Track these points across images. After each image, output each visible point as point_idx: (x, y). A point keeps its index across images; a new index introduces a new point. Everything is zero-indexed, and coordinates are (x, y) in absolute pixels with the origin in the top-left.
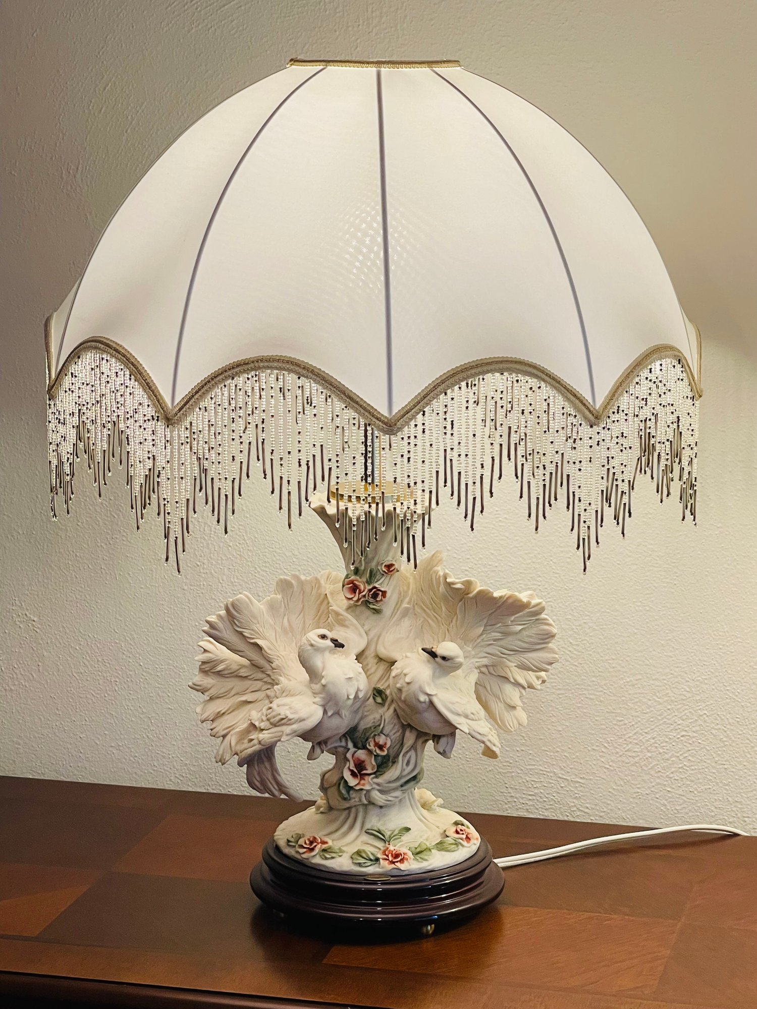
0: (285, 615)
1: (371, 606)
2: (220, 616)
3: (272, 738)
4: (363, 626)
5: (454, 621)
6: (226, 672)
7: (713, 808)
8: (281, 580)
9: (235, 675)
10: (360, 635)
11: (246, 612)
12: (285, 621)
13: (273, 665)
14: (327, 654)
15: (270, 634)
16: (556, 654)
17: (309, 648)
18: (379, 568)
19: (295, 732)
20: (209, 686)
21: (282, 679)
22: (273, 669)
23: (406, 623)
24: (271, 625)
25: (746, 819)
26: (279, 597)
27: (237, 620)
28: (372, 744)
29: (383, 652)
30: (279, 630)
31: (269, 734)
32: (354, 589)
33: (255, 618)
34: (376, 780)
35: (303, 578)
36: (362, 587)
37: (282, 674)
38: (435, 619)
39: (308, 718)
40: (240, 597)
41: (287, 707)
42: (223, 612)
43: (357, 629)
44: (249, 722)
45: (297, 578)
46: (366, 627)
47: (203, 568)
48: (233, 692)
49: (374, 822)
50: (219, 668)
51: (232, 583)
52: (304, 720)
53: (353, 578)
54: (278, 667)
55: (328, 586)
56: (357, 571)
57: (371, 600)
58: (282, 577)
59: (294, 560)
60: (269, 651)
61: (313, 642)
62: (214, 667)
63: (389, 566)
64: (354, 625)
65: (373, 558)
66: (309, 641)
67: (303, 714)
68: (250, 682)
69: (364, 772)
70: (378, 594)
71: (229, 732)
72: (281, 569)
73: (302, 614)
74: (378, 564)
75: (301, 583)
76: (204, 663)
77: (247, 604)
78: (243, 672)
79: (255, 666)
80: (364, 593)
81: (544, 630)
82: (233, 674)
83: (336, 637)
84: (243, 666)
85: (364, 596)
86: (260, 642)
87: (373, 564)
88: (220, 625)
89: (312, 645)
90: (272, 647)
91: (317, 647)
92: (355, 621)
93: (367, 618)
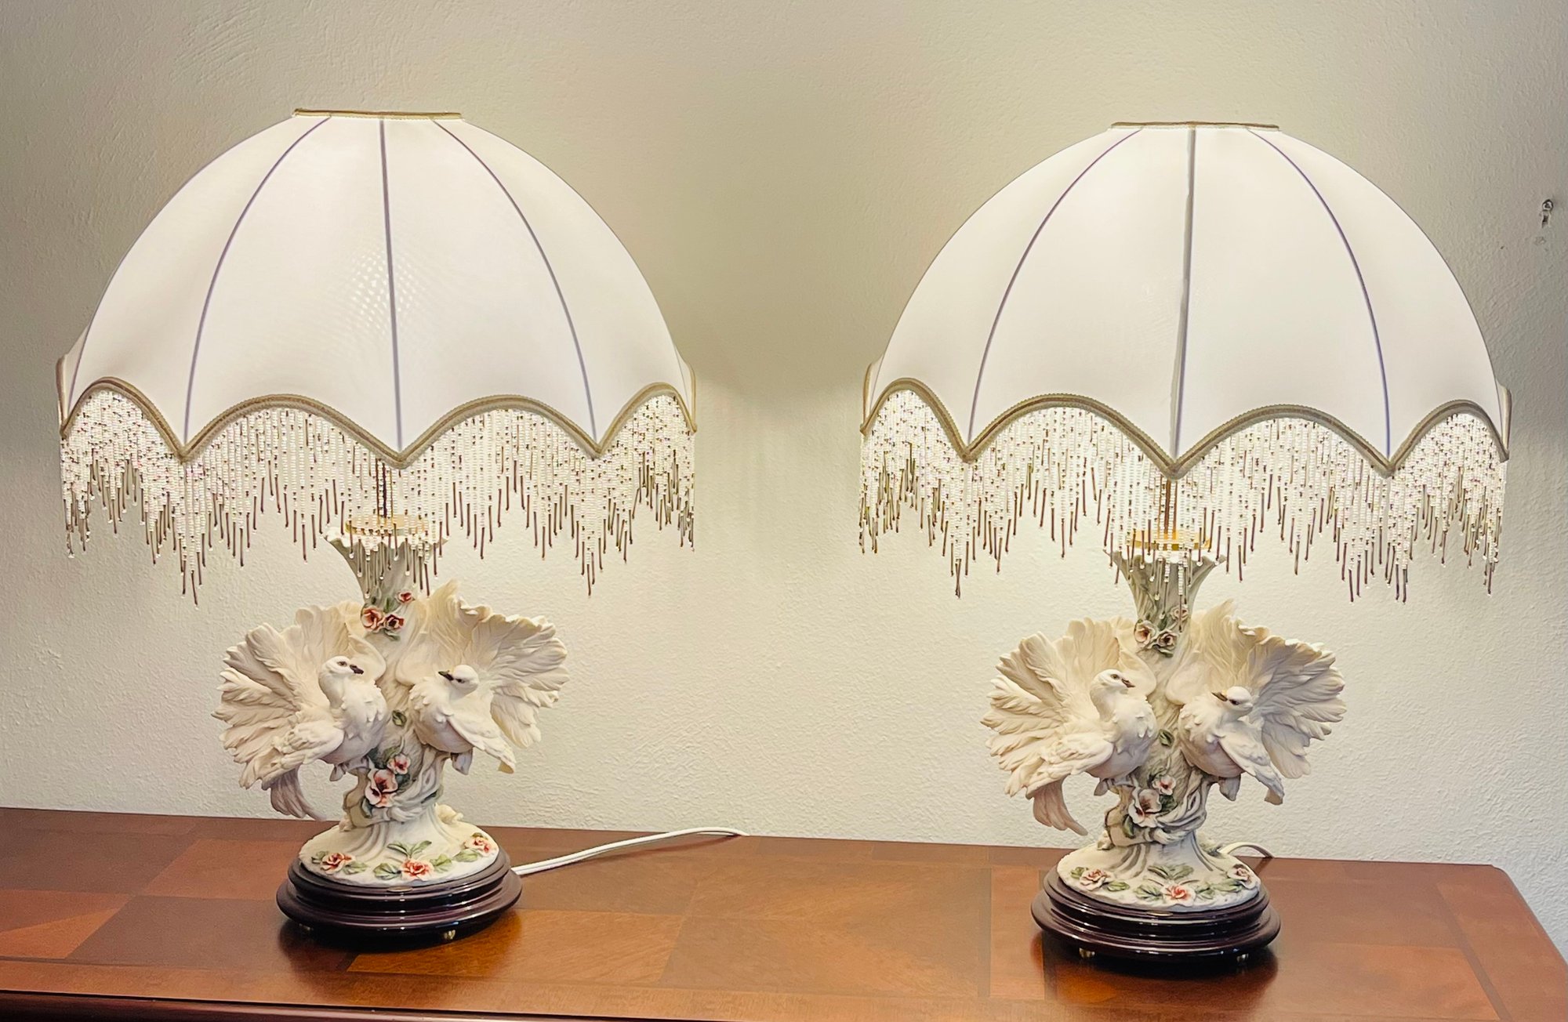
0: (305, 645)
1: (389, 634)
2: (240, 647)
3: (295, 761)
5: (469, 645)
6: (246, 701)
7: (717, 812)
8: (300, 611)
9: (258, 703)
10: (379, 661)
11: (266, 642)
12: (306, 650)
13: (295, 692)
14: (346, 680)
15: (291, 663)
16: (567, 673)
17: (330, 674)
18: (396, 597)
19: (317, 754)
20: (232, 714)
21: (304, 706)
22: (295, 696)
23: (424, 649)
24: (292, 654)
25: (746, 821)
26: (299, 627)
28: (393, 764)
29: (401, 676)
30: (300, 658)
31: (291, 758)
32: (373, 617)
33: (276, 649)
34: (397, 798)
35: (322, 608)
36: (380, 616)
37: (303, 701)
38: (450, 644)
39: (328, 741)
40: (261, 629)
41: (308, 732)
42: (244, 643)
43: (375, 655)
44: (272, 747)
45: (316, 608)
46: (385, 654)
47: (226, 603)
48: (256, 720)
49: (396, 838)
50: (241, 697)
51: (255, 616)
52: (325, 743)
53: (370, 607)
54: (300, 694)
55: (347, 616)
56: (374, 601)
57: (389, 628)
58: (301, 608)
59: (316, 592)
60: (289, 679)
61: (332, 669)
62: (236, 696)
63: (405, 596)
64: (372, 652)
65: (390, 588)
66: (328, 668)
67: (324, 738)
68: (272, 710)
69: (385, 791)
70: (396, 622)
71: (253, 757)
72: (303, 601)
73: (322, 644)
74: (394, 594)
75: (321, 613)
76: (226, 692)
77: (267, 635)
78: (265, 700)
79: (276, 693)
80: (381, 622)
81: (556, 652)
82: (255, 703)
83: (355, 664)
84: (264, 695)
85: (382, 624)
86: (280, 670)
87: (390, 594)
88: (241, 655)
89: (331, 672)
90: (293, 676)
91: (337, 673)
92: (374, 649)
93: (386, 645)
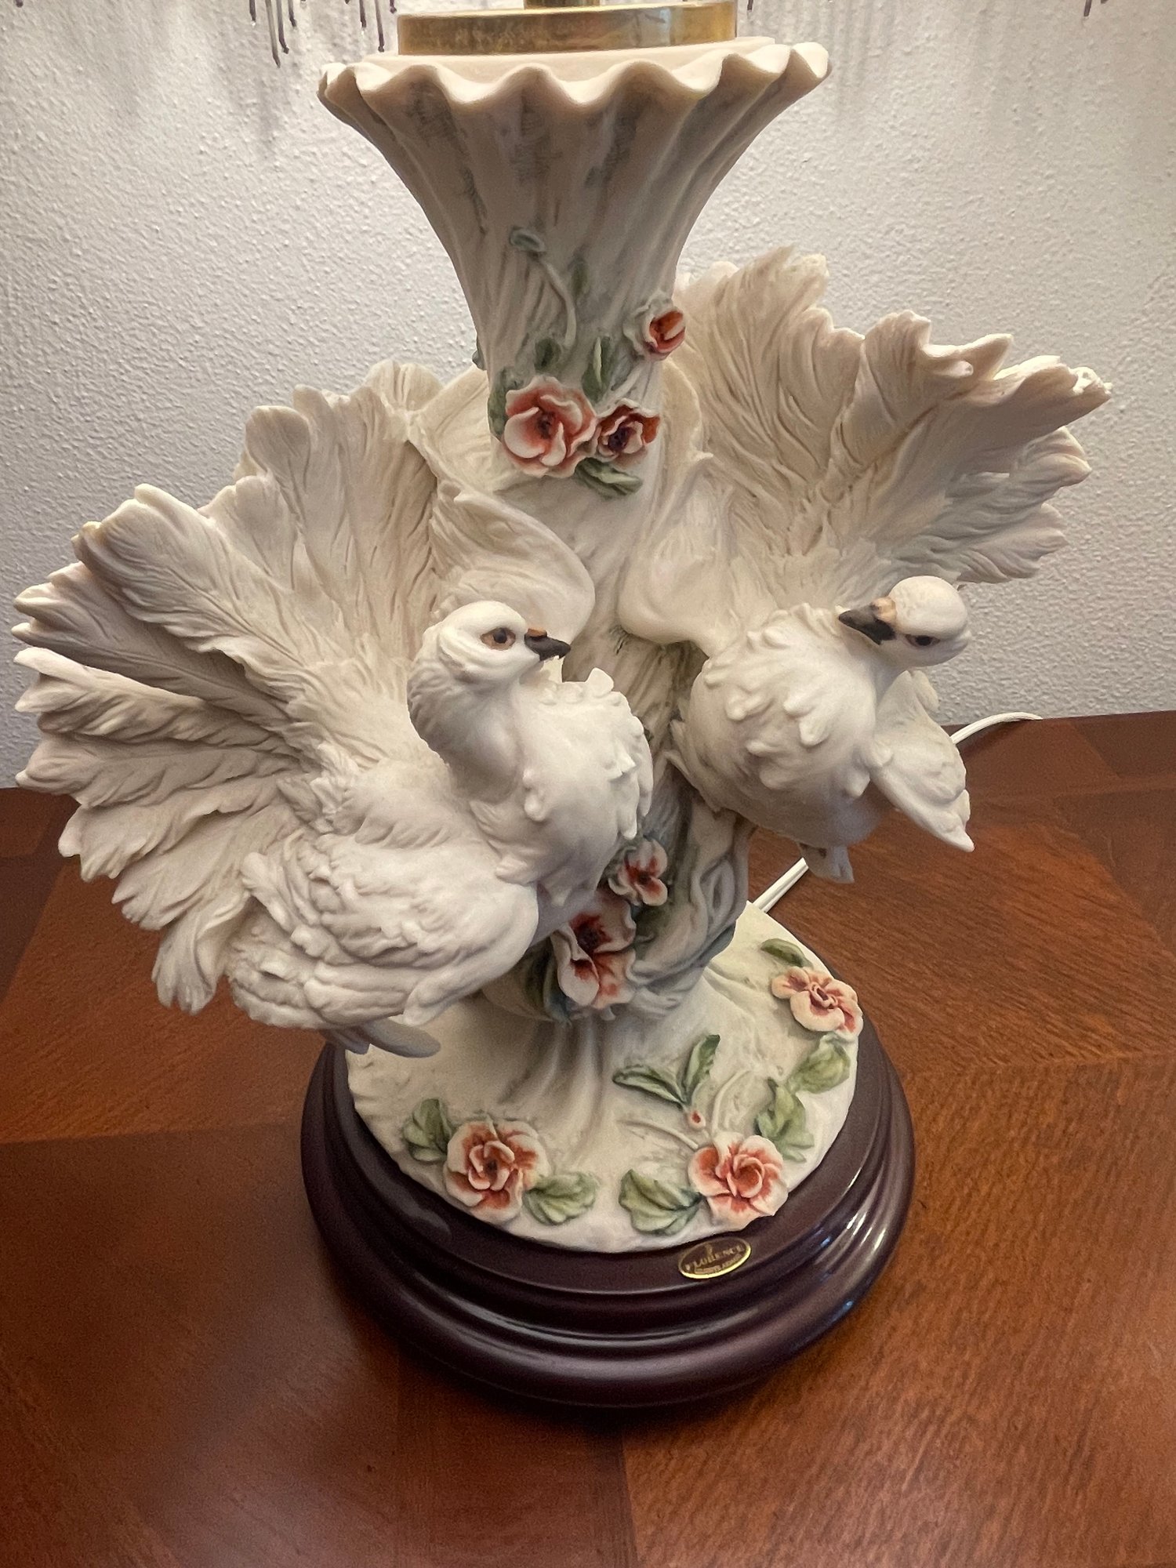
0: (295, 537)
1: (608, 477)
2: (66, 586)
3: (360, 1006)
4: (571, 540)
6: (130, 733)
9: (159, 737)
11: (163, 557)
12: (301, 557)
13: (291, 708)
14: (523, 698)
15: (260, 611)
17: (458, 689)
18: (630, 333)
20: (84, 777)
21: (329, 749)
22: (289, 719)
23: (701, 511)
24: (258, 582)
26: (264, 479)
27: (137, 590)
30: (283, 588)
31: (346, 986)
32: (545, 423)
33: (198, 568)
35: (331, 399)
36: (577, 415)
37: (326, 734)
38: (777, 483)
39: (493, 942)
40: (132, 511)
41: (401, 904)
42: (73, 569)
43: (559, 557)
44: (247, 895)
45: (311, 400)
46: (583, 544)
48: (166, 786)
50: (107, 724)
53: (535, 382)
54: (308, 714)
56: (546, 357)
57: (607, 456)
60: (267, 671)
61: (471, 668)
62: (87, 720)
63: (663, 324)
64: (547, 547)
65: (607, 299)
66: (450, 663)
68: (216, 753)
69: (605, 947)
70: (632, 431)
71: (184, 914)
74: (623, 319)
75: (331, 420)
76: (50, 715)
77: (159, 526)
78: (185, 728)
80: (585, 437)
82: (153, 737)
84: (182, 711)
85: (585, 446)
87: (608, 321)
88: (77, 612)
89: (466, 679)
90: (276, 656)
91: (489, 682)
92: (549, 535)
93: (583, 517)
